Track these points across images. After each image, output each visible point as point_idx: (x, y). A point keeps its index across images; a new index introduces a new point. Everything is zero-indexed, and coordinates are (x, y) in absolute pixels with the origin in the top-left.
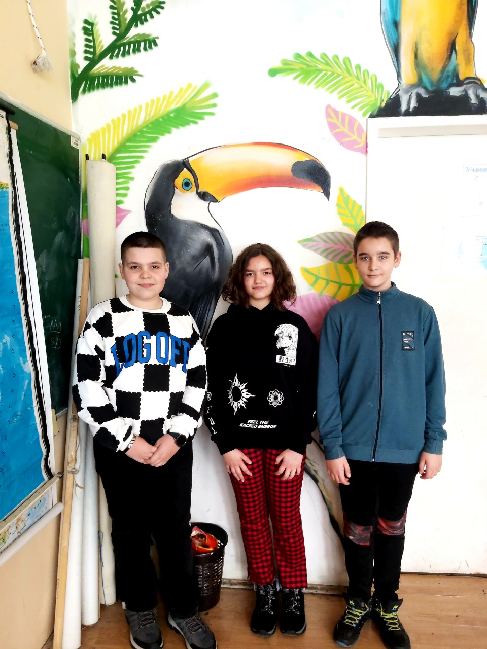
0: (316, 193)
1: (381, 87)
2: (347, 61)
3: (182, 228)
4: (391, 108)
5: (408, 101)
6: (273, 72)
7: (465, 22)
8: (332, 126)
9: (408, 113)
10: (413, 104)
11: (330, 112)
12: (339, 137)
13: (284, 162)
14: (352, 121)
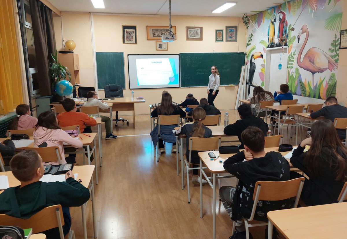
1: (267, 44)
2: (265, 41)
6: (260, 43)
14: (265, 49)
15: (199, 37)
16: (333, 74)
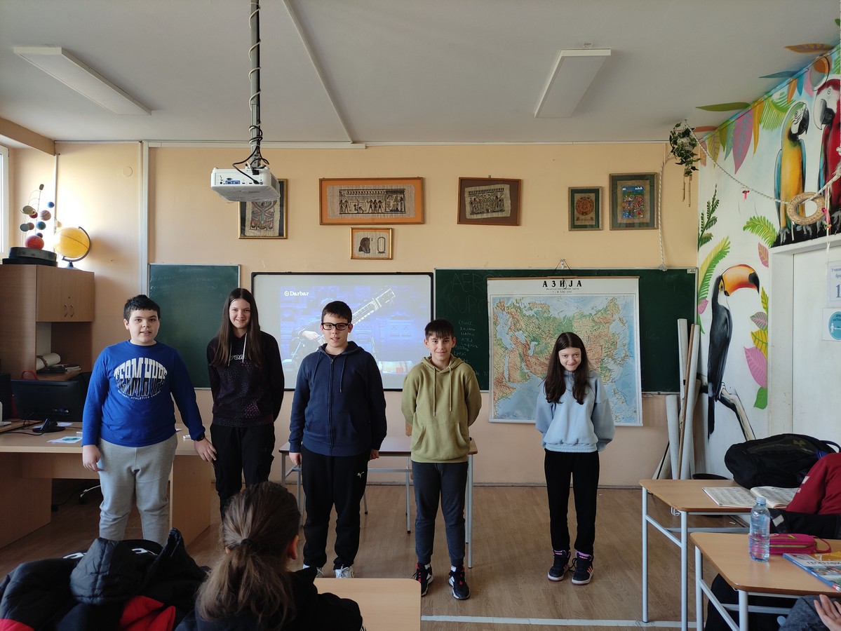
0: (754, 290)
1: (774, 230)
2: (764, 218)
3: (720, 309)
4: (777, 243)
5: (783, 238)
6: (744, 228)
7: (801, 188)
8: (760, 254)
9: (783, 244)
10: (785, 239)
11: (760, 246)
12: (762, 259)
13: (745, 274)
14: (766, 250)
15: (507, 213)
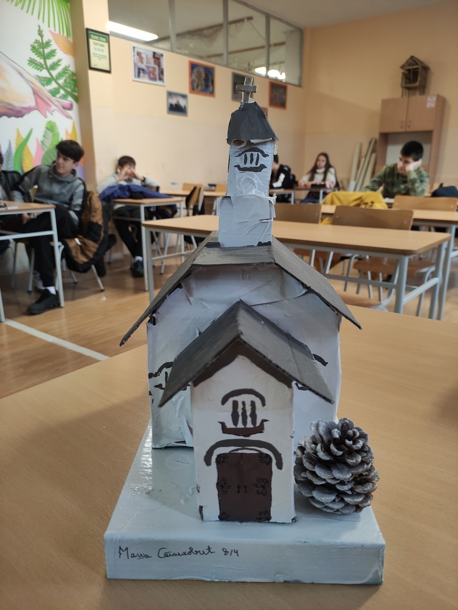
16: (50, 122)
